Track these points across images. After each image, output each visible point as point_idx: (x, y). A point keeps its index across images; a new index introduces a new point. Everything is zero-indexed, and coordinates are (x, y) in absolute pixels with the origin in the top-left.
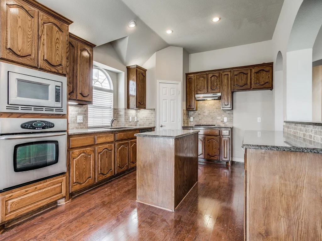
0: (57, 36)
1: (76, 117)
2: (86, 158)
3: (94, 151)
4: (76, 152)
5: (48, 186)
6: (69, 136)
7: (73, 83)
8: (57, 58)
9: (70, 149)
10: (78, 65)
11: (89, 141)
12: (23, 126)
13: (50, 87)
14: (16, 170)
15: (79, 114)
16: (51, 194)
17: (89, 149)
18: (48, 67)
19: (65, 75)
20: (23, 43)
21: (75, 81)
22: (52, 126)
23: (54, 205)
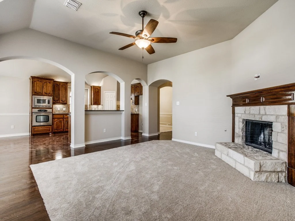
0: (49, 85)
1: (63, 108)
2: (60, 122)
3: (64, 120)
4: (56, 120)
5: (45, 128)
6: (53, 115)
7: (58, 97)
8: (49, 92)
9: (53, 118)
10: (60, 91)
11: (62, 116)
12: (38, 111)
13: (46, 100)
14: (36, 122)
15: (64, 107)
16: (46, 130)
17: (62, 119)
18: (46, 95)
19: (52, 96)
20: (39, 89)
21: (59, 97)
22: (47, 111)
23: (48, 134)
